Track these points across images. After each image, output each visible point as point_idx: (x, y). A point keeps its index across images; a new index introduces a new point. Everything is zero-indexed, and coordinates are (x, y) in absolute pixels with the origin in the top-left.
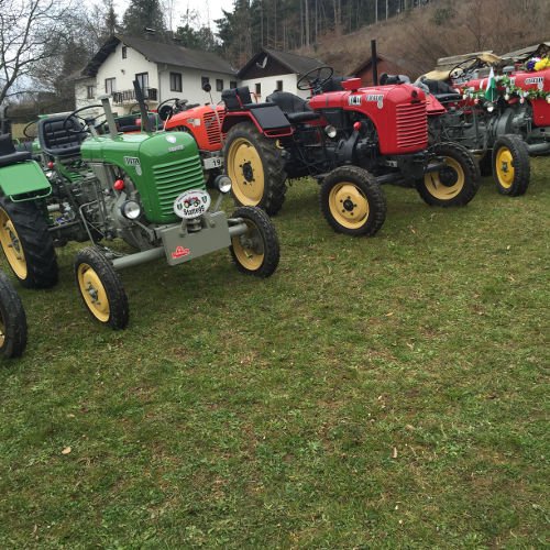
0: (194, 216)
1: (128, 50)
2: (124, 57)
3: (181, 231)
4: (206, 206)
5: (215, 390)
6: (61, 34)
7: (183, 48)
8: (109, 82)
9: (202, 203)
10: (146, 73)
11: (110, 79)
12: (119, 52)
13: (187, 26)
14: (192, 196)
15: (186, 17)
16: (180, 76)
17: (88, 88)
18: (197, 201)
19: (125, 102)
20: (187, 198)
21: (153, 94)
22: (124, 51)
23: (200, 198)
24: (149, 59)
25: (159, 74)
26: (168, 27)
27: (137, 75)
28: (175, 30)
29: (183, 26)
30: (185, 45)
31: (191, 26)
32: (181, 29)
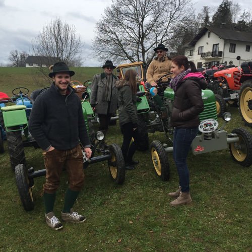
0: (208, 132)
1: (211, 33)
2: (209, 37)
3: (201, 139)
4: (216, 128)
5: (199, 230)
6: (183, 27)
7: (239, 32)
8: (200, 48)
9: (214, 126)
10: (218, 44)
11: (201, 47)
12: (207, 35)
13: (243, 20)
14: (208, 122)
15: (242, 16)
16: (235, 45)
17: (191, 51)
18: (211, 125)
19: (206, 57)
20: (206, 123)
21: (220, 53)
22: (209, 34)
23: (212, 124)
24: (220, 37)
25: (225, 45)
26: (233, 21)
27: (214, 45)
28: (237, 22)
29: (241, 20)
30: (240, 30)
31: (245, 20)
32: (239, 22)
